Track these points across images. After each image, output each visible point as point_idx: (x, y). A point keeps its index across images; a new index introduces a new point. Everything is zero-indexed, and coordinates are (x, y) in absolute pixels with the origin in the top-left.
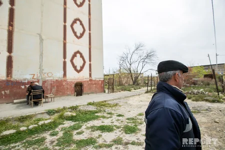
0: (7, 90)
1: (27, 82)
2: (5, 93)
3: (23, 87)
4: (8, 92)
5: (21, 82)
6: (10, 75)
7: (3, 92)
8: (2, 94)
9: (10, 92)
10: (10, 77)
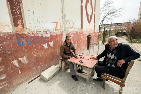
0: (22, 57)
1: (49, 35)
2: (20, 62)
3: (46, 46)
4: (24, 60)
5: (42, 37)
6: (19, 22)
7: (15, 63)
8: (15, 66)
9: (28, 59)
10: (20, 27)
